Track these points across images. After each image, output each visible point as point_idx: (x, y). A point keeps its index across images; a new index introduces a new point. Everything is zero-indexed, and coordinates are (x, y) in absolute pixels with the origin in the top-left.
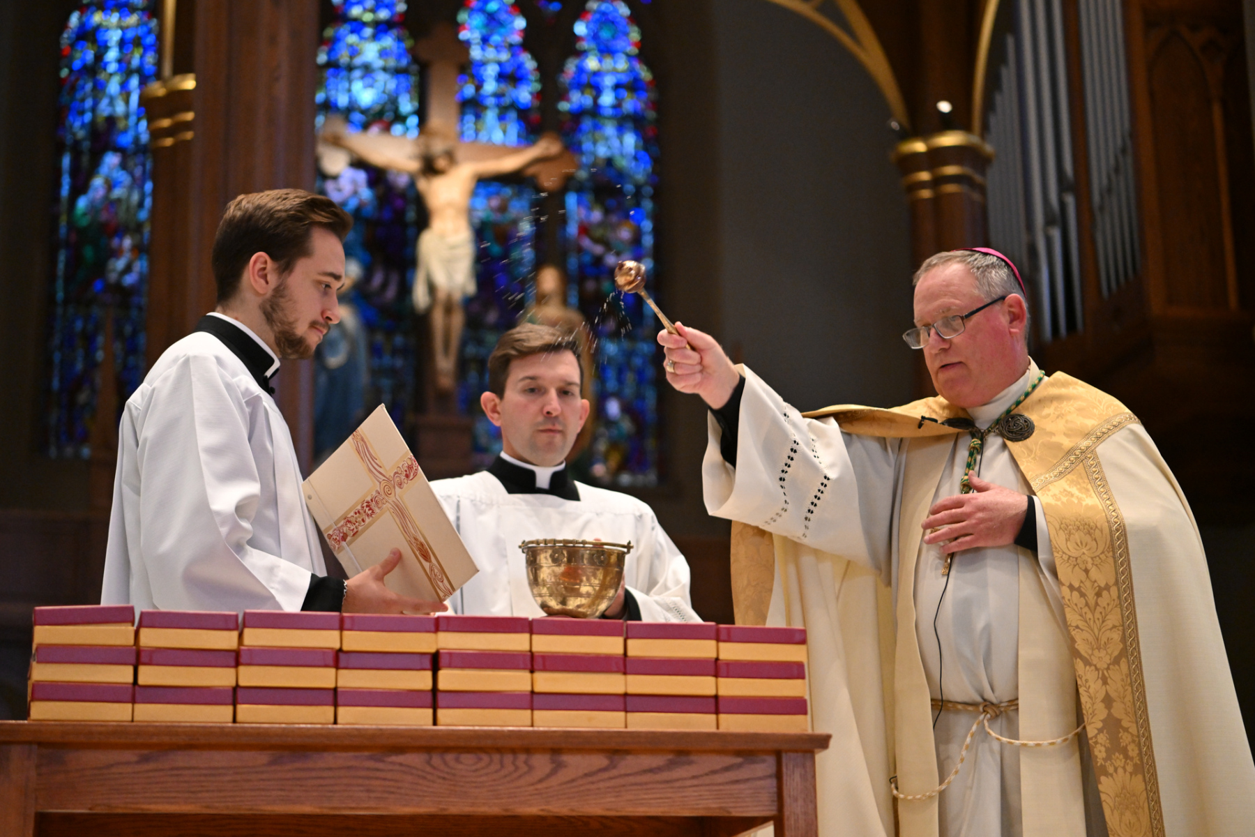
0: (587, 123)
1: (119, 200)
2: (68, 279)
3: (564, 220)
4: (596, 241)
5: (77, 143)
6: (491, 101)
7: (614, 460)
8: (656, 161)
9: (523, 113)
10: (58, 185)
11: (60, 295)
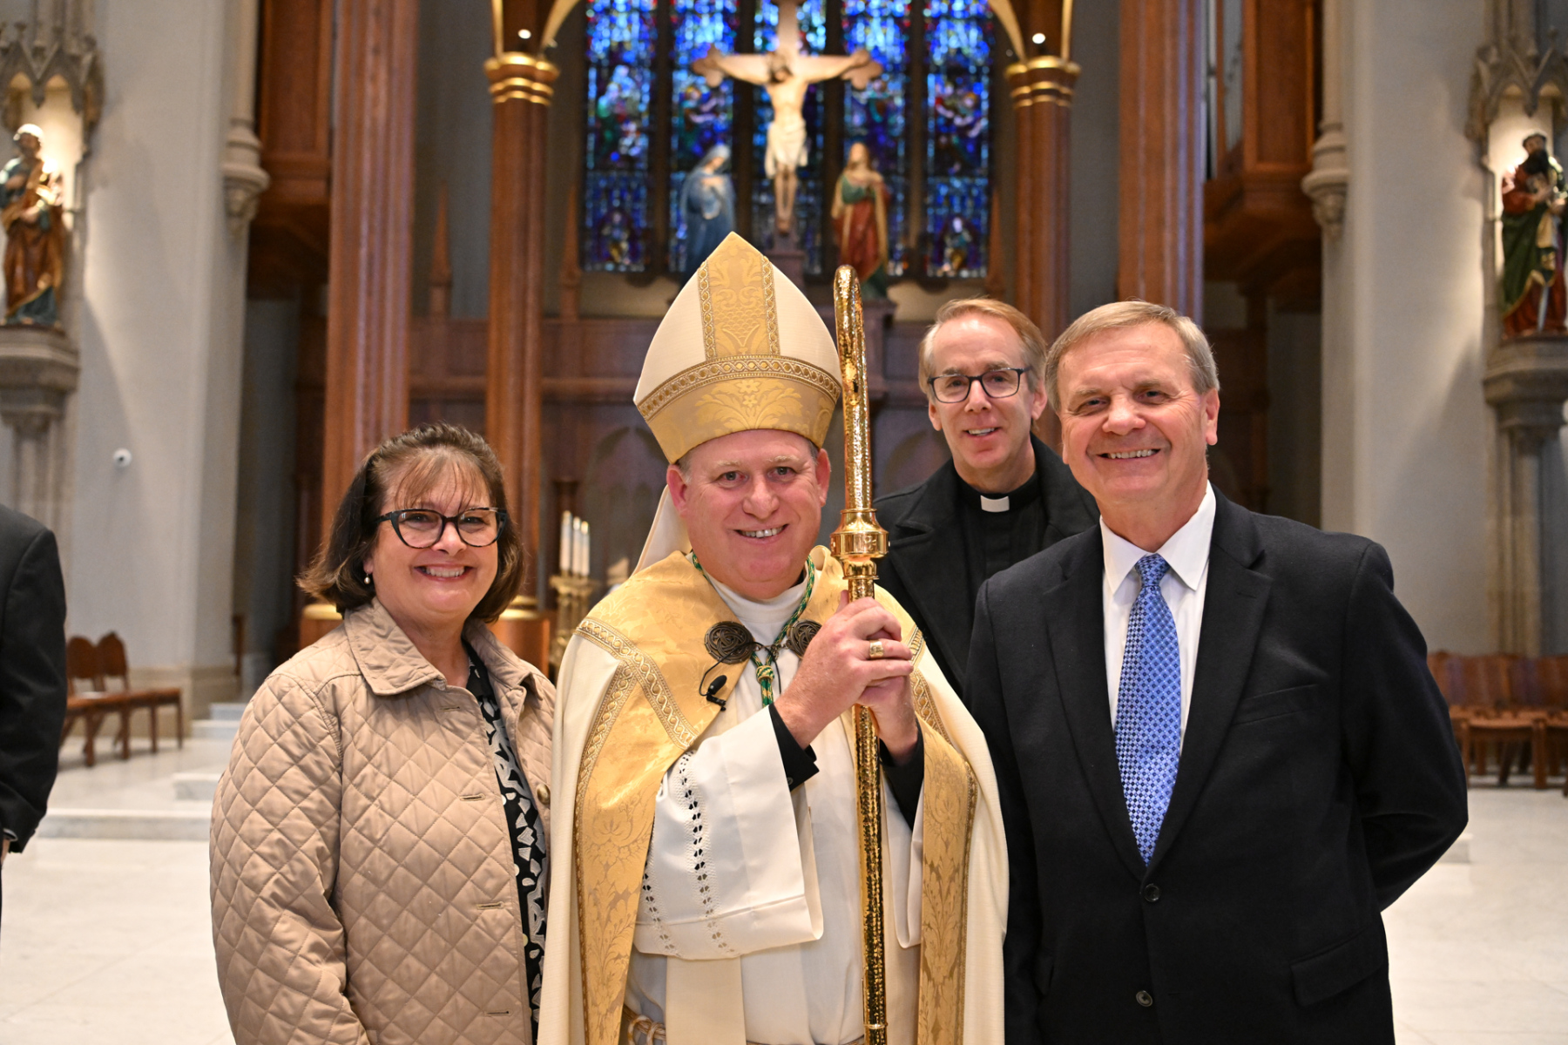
0: (943, 24)
1: (626, 99)
2: (596, 152)
3: (925, 94)
4: (947, 108)
5: (600, 60)
6: (876, 14)
7: (958, 260)
8: (992, 48)
9: (898, 20)
10: (586, 90)
11: (591, 164)
